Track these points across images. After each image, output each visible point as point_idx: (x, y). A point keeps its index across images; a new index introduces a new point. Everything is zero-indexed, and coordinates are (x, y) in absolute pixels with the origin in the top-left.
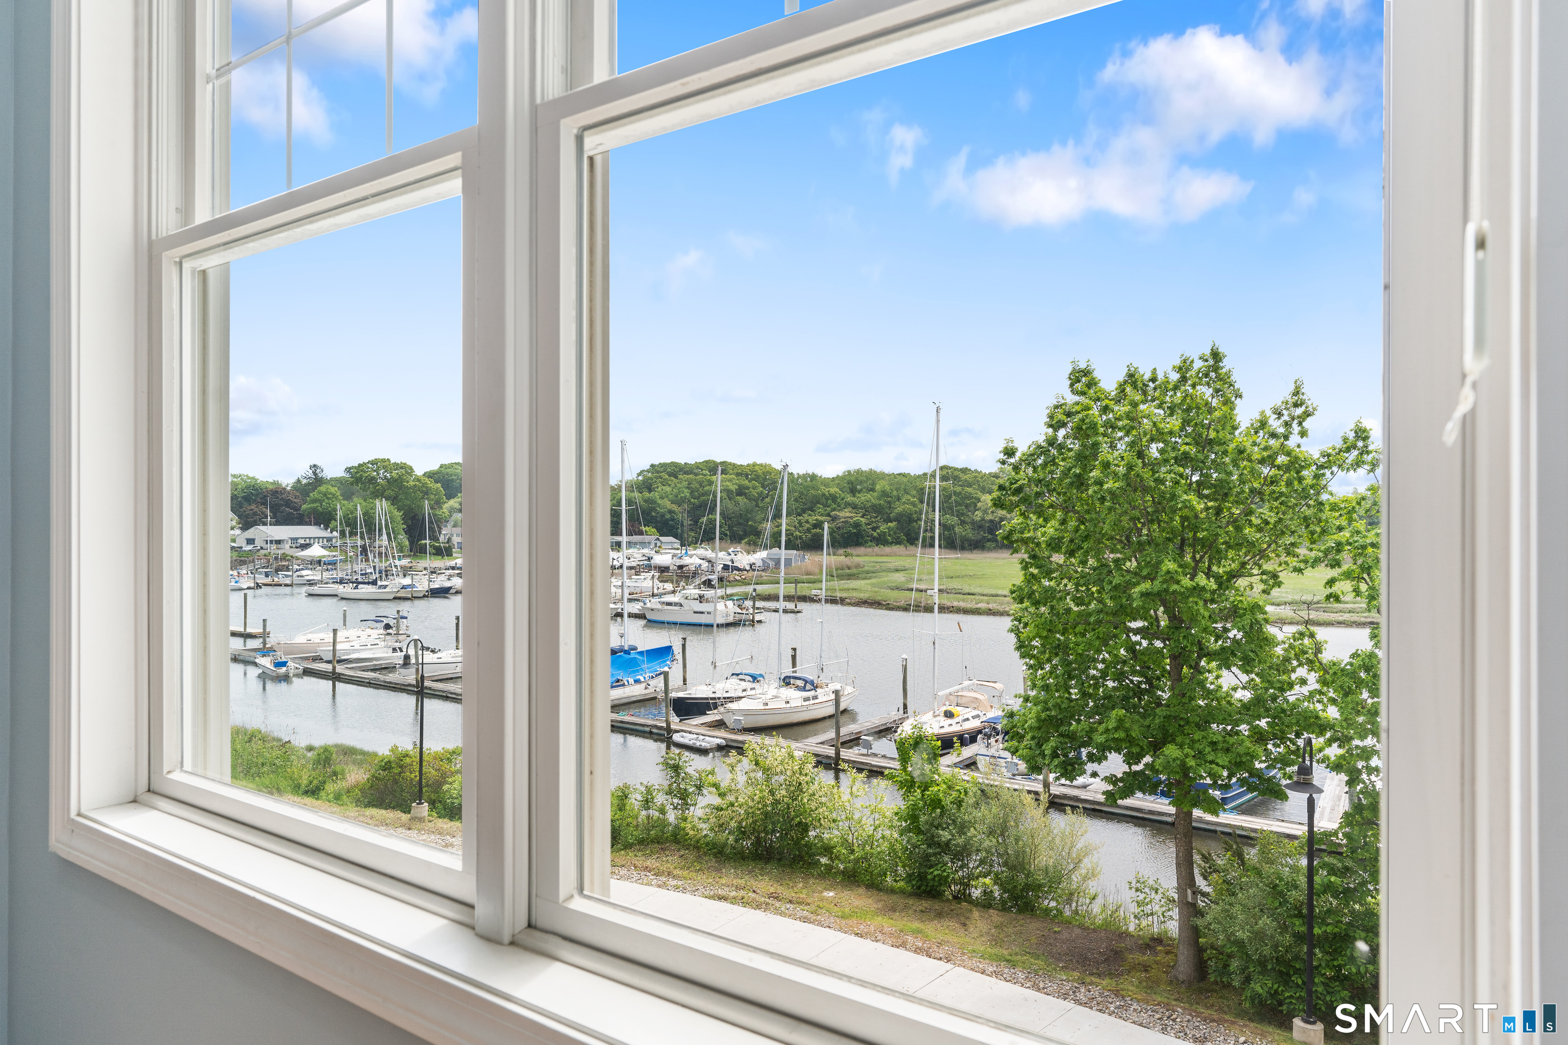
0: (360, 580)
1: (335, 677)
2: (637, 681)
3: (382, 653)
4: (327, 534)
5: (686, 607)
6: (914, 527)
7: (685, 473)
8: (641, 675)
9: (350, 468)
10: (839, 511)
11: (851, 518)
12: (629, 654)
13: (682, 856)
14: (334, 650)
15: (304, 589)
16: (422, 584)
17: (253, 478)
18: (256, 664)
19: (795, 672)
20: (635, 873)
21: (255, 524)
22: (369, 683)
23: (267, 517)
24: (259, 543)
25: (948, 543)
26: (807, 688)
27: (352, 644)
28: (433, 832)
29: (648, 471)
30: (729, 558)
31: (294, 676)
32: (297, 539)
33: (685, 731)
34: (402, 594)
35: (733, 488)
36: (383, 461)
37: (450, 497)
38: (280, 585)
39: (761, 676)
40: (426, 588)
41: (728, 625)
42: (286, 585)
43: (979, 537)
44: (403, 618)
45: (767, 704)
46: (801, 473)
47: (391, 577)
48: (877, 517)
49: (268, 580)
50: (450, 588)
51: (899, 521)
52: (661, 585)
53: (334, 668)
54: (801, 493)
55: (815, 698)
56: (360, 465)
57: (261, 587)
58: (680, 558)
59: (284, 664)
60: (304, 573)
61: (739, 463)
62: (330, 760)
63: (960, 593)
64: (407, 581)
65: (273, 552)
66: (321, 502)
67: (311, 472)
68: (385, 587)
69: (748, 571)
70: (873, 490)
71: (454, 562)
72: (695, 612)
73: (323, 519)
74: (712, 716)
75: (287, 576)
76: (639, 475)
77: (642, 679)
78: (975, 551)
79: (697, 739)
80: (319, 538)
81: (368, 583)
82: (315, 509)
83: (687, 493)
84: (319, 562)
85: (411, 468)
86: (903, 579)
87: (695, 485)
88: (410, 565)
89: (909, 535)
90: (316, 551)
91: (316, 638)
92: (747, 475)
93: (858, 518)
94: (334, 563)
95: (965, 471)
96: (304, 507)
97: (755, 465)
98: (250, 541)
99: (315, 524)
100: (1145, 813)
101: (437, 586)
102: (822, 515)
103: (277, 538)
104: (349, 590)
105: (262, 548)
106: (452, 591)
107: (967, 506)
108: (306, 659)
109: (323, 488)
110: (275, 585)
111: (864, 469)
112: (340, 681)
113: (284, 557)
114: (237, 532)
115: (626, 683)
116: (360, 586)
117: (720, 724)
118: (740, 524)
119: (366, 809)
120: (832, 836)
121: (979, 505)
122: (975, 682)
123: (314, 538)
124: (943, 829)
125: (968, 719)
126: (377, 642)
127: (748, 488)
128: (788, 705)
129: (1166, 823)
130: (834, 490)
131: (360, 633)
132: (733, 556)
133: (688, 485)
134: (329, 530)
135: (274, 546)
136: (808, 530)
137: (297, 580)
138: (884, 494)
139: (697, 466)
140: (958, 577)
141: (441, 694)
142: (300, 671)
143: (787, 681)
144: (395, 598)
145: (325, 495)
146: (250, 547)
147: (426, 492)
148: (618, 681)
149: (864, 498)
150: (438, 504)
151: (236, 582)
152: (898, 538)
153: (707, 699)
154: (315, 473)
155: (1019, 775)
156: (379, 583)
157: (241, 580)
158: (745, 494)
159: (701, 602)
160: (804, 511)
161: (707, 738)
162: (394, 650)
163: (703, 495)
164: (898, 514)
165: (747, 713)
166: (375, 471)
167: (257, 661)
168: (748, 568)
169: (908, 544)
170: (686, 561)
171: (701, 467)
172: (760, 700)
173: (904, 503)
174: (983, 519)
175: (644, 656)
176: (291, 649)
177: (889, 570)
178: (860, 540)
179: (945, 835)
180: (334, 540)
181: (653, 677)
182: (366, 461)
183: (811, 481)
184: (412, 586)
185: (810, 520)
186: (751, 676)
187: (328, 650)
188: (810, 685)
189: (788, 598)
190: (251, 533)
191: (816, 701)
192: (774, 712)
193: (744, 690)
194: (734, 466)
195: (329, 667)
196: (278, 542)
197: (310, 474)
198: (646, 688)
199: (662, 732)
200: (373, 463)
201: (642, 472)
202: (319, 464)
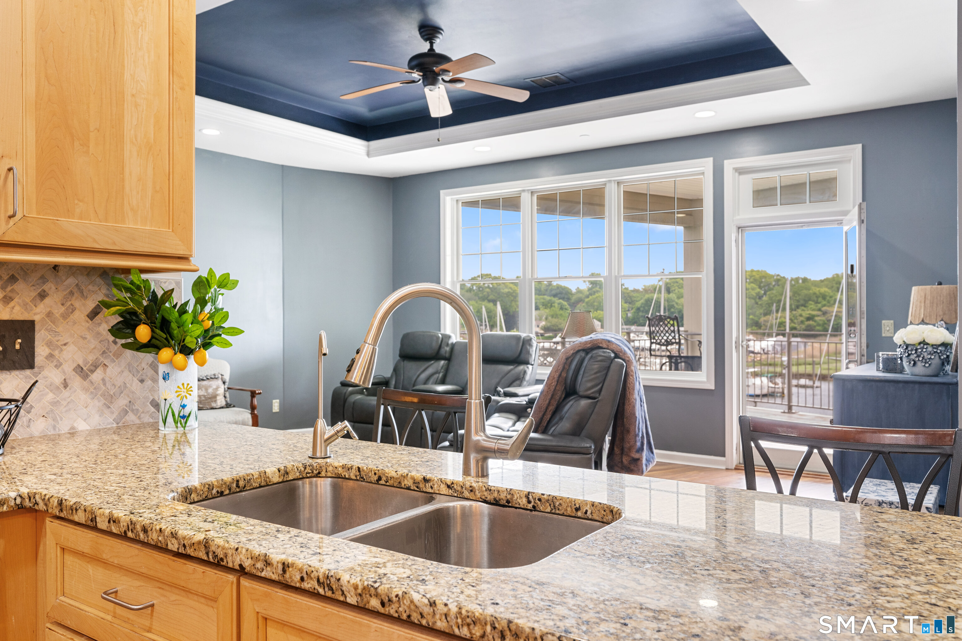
10: (829, 306)
41: (764, 396)
102: (813, 310)
130: (824, 290)
136: (802, 322)
189: (809, 376)
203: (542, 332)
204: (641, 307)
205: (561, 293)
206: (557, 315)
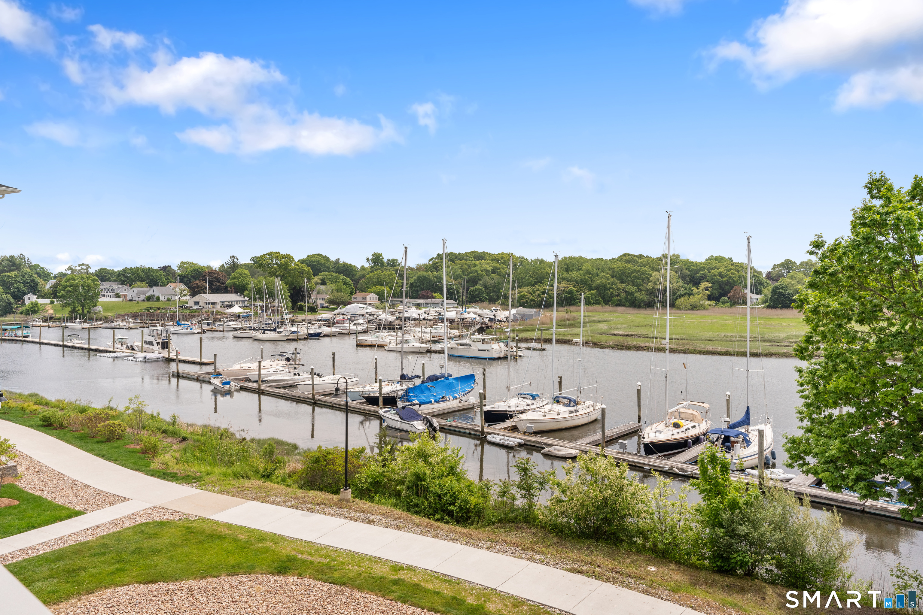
0: (265, 328)
1: (261, 392)
2: (455, 398)
3: (287, 376)
4: (241, 298)
5: (473, 347)
6: (608, 293)
7: (459, 259)
8: (457, 393)
9: (254, 258)
11: (567, 287)
12: (448, 379)
13: (534, 533)
14: (259, 374)
15: (232, 334)
16: (304, 331)
17: (196, 264)
18: (210, 383)
19: (561, 394)
20: (507, 548)
21: (199, 292)
22: (282, 396)
23: (206, 288)
24: (202, 304)
25: (630, 304)
26: (571, 405)
27: (268, 370)
28: (358, 511)
29: (435, 258)
30: (492, 314)
31: (235, 390)
32: (224, 302)
33: (494, 434)
34: (291, 337)
35: (490, 268)
36: (276, 253)
37: (315, 275)
38: (217, 331)
39: (538, 395)
40: (306, 333)
41: (501, 359)
42: (220, 331)
43: (651, 300)
44: (299, 353)
45: (545, 416)
46: (533, 259)
47: (285, 326)
48: (583, 287)
49: (209, 328)
50: (321, 333)
51: (598, 289)
52: (451, 331)
53: (260, 386)
54: (534, 272)
55: (577, 411)
56: (262, 256)
57: (205, 332)
58: (462, 314)
59: (228, 383)
60: (231, 323)
61: (493, 253)
62: (273, 452)
63: (647, 337)
64: (294, 329)
65: (210, 310)
66: (238, 279)
67: (231, 260)
68: (281, 332)
69: (505, 322)
70: (581, 269)
71: (321, 316)
72: (479, 350)
73: (240, 289)
74: (509, 423)
75: (220, 325)
76: (430, 261)
77: (458, 397)
78: (648, 309)
79: (503, 439)
80: (237, 301)
81: (271, 330)
82: (234, 283)
83: (460, 272)
84: (239, 317)
85: (292, 258)
86: (606, 327)
87: (465, 267)
88: (294, 318)
89: (605, 298)
90: (236, 309)
91: (245, 366)
92: (498, 261)
93: (571, 288)
94: (247, 317)
95: (640, 256)
96: (228, 282)
97: (503, 254)
98: (197, 303)
99: (235, 293)
100: (839, 502)
101: (312, 332)
103: (212, 301)
104: (260, 334)
105: (203, 307)
106: (322, 335)
107: (643, 280)
108: (241, 380)
109: (239, 270)
110: (214, 331)
111: (575, 256)
112: (263, 395)
113: (217, 313)
114: (188, 297)
115: (448, 399)
116: (266, 332)
117: (514, 429)
118: (495, 291)
119: (309, 492)
120: (644, 523)
121: (651, 278)
122: (689, 402)
123: (234, 301)
124: (741, 525)
125: (689, 429)
126: (283, 369)
127: (499, 269)
128: (559, 417)
129: (856, 510)
131: (272, 363)
132: (494, 313)
133: (461, 267)
134: (243, 296)
135: (211, 306)
136: (539, 295)
137: (226, 328)
138: (588, 272)
139: (466, 254)
140: (642, 326)
141: (329, 404)
142: (238, 388)
143: (557, 401)
144: (288, 340)
145: (241, 275)
146: (196, 307)
147: (302, 272)
148: (443, 398)
149: (575, 274)
150: (309, 279)
151: (191, 329)
152: (598, 300)
153: (506, 411)
154: (233, 261)
155: (737, 471)
156: (277, 330)
157: (193, 327)
158: (497, 272)
159: (483, 343)
160: (536, 283)
161: (511, 439)
162: (295, 374)
163: (470, 273)
164: (597, 285)
165: (533, 421)
166: (270, 260)
167: (211, 381)
168: (505, 320)
169: (604, 304)
170: (466, 315)
171: (468, 255)
172: (541, 413)
173: (602, 278)
174: (654, 288)
175: (458, 381)
176: (232, 373)
177: (594, 322)
178: (573, 302)
179: (743, 529)
180: (246, 303)
181: (464, 395)
182: (265, 254)
183: (540, 263)
184: (297, 332)
185: (540, 289)
186: (531, 396)
187: (255, 375)
188: (572, 403)
189: (538, 340)
190: (197, 298)
191: (578, 414)
192: (552, 421)
193: (528, 405)
194: (490, 254)
195: (256, 385)
196: (213, 304)
197: (230, 261)
198: (460, 402)
199: (478, 433)
200: (270, 254)
201: (432, 259)
202: (235, 255)
203: (326, 304)
204: (414, 282)
205: (347, 270)
206: (341, 289)
